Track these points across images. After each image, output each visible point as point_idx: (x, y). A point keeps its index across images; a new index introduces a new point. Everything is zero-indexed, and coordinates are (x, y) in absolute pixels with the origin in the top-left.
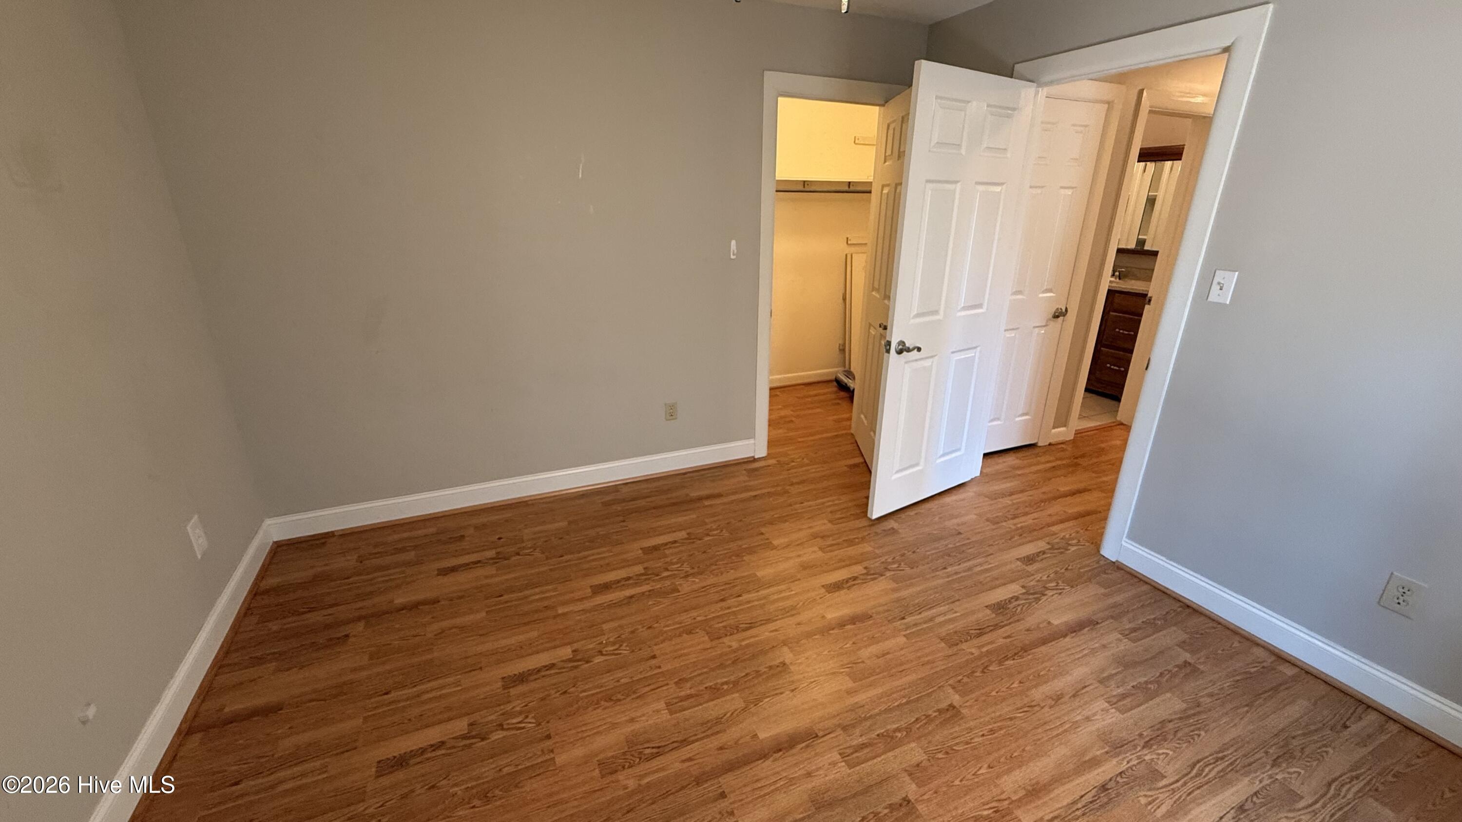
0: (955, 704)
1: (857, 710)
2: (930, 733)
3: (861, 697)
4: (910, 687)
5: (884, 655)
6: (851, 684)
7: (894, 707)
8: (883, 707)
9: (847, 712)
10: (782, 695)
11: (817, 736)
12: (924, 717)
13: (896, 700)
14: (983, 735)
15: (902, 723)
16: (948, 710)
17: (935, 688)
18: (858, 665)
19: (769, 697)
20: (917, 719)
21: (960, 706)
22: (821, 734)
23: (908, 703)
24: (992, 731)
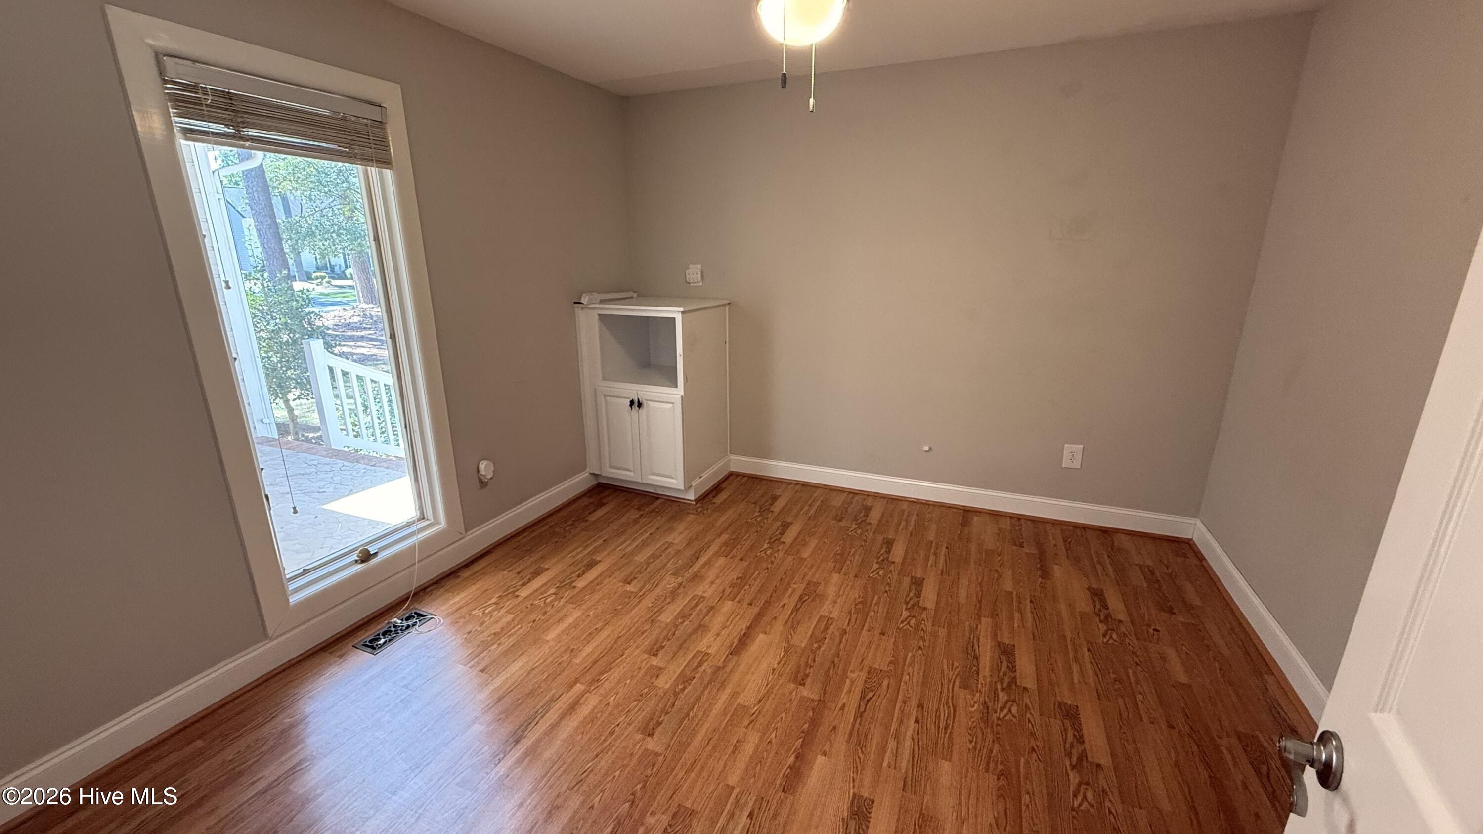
0: (649, 738)
1: (720, 685)
2: (660, 701)
3: (724, 696)
4: (694, 730)
5: (736, 748)
6: (740, 700)
7: (695, 704)
8: (704, 698)
9: (725, 680)
10: (776, 662)
11: (731, 654)
12: (669, 710)
13: (698, 711)
14: (618, 725)
15: (683, 696)
16: (654, 729)
17: (673, 742)
18: (748, 722)
19: (784, 656)
20: (673, 705)
21: (644, 739)
22: (730, 656)
23: (688, 715)
24: (612, 733)
